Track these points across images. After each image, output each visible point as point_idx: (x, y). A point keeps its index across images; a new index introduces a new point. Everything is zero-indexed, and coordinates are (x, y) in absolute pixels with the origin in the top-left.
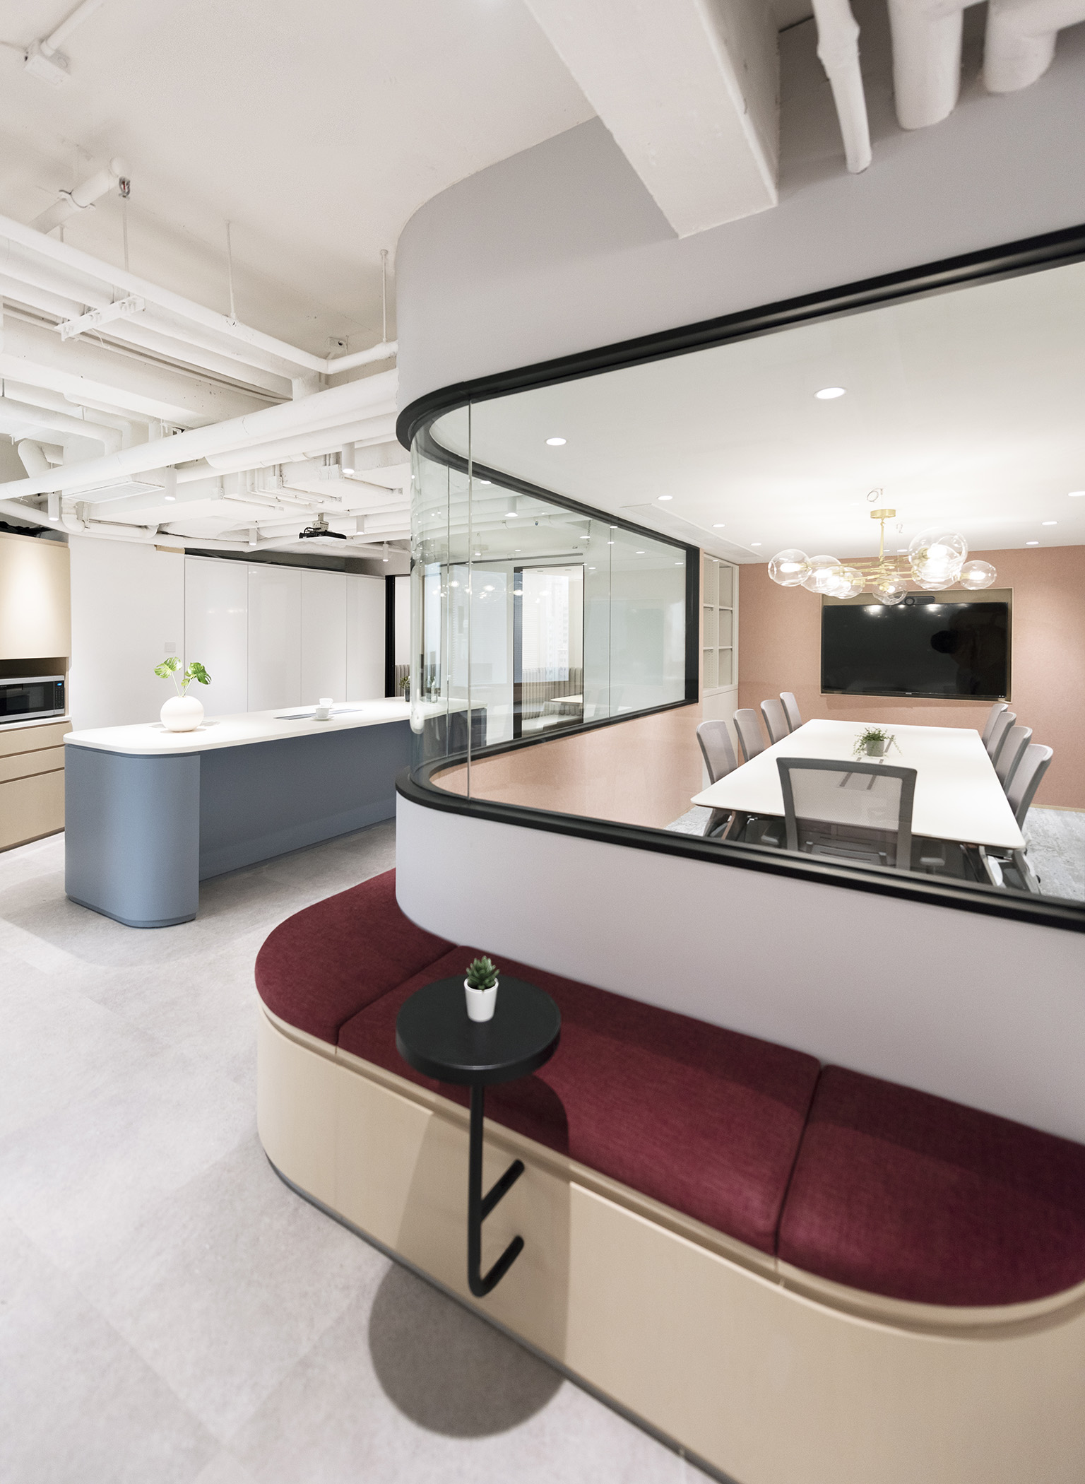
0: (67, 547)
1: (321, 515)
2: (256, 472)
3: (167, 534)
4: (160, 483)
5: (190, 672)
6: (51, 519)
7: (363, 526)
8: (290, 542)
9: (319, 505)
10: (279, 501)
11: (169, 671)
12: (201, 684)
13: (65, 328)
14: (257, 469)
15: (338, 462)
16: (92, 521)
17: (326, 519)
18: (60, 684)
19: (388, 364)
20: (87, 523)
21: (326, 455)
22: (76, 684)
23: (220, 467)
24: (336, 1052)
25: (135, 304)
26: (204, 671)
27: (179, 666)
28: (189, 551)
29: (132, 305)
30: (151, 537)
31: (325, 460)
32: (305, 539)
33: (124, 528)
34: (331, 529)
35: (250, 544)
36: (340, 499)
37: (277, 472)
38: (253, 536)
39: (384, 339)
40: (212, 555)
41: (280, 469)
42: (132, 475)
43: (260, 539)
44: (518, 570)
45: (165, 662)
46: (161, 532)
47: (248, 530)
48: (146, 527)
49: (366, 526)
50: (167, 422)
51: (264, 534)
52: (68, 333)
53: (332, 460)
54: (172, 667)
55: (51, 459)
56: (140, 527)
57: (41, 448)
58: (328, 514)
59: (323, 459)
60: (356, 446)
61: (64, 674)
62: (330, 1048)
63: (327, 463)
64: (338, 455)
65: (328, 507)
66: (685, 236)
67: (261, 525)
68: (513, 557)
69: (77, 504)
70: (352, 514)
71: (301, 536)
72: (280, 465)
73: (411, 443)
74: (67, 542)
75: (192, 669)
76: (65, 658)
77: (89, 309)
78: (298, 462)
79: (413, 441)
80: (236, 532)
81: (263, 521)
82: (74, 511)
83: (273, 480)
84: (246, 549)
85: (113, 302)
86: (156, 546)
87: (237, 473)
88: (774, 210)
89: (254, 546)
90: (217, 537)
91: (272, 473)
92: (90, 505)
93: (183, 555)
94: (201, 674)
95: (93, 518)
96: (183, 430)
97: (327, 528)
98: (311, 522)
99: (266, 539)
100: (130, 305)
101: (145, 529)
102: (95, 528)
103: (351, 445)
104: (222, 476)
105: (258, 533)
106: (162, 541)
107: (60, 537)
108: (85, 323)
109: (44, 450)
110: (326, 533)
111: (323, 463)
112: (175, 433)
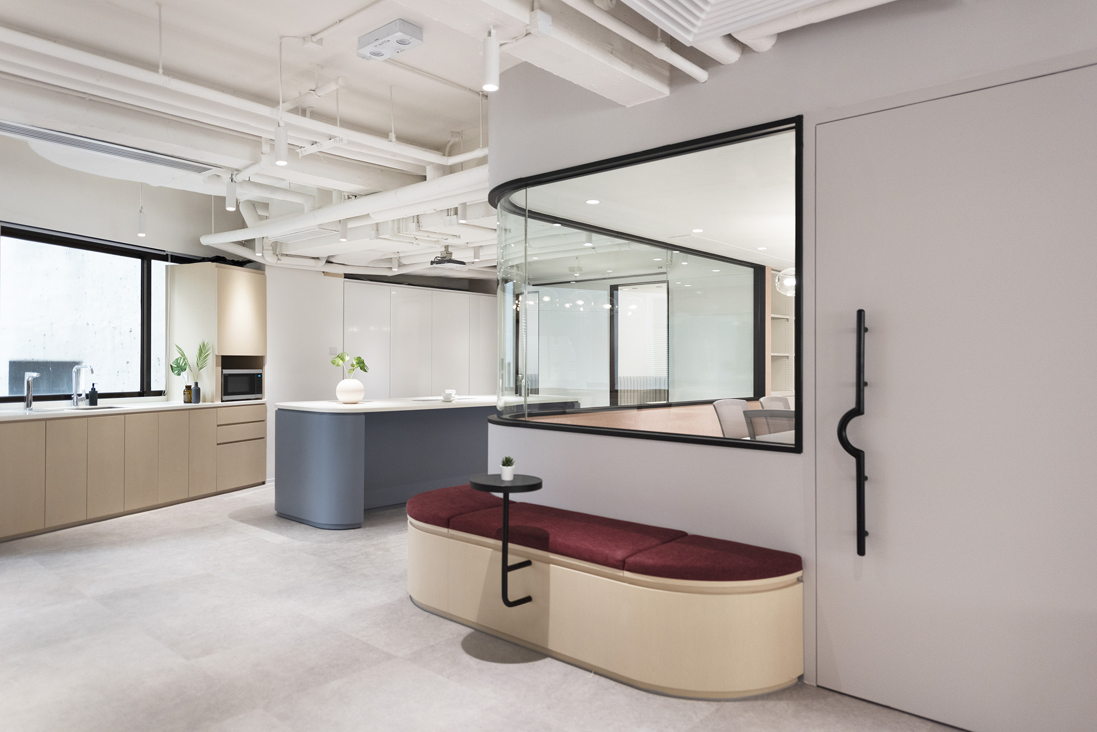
0: (264, 274)
1: (447, 247)
2: (401, 221)
3: (332, 263)
4: (335, 229)
5: (355, 363)
6: (257, 254)
7: (479, 254)
8: (423, 267)
9: (445, 241)
10: (417, 239)
11: (341, 362)
12: (362, 371)
13: (302, 151)
14: (402, 218)
15: (456, 214)
16: (283, 255)
17: (450, 250)
18: (259, 376)
19: (482, 161)
20: (279, 256)
21: (448, 209)
22: (270, 376)
23: (377, 219)
24: (448, 532)
25: (342, 140)
26: (363, 362)
27: (347, 358)
28: (348, 276)
29: (341, 141)
30: (321, 266)
31: (448, 212)
32: (435, 265)
33: (304, 259)
34: (454, 257)
35: (393, 270)
36: (459, 237)
37: (416, 220)
38: (395, 263)
39: (481, 146)
40: (362, 278)
41: (417, 219)
42: (318, 225)
43: (400, 265)
44: (614, 289)
45: (338, 356)
46: (328, 262)
47: (391, 259)
48: (318, 258)
49: (481, 254)
50: (346, 192)
51: (404, 261)
52: (302, 154)
53: (452, 212)
54: (343, 359)
55: (260, 213)
56: (313, 258)
57: (254, 205)
58: (452, 246)
59: (446, 211)
60: (467, 204)
61: (262, 368)
62: (444, 530)
63: (449, 214)
64: (456, 209)
65: (451, 241)
66: (629, 106)
67: (401, 255)
68: (607, 277)
69: (273, 243)
70: (470, 246)
71: (432, 263)
72: (418, 215)
73: (497, 205)
74: (264, 270)
75: (356, 361)
76: (263, 357)
77: (316, 142)
78: (430, 214)
79: (499, 204)
80: (382, 260)
81: (403, 252)
82: (271, 248)
83: (413, 226)
84: (389, 273)
85: (330, 139)
86: (323, 272)
87: (388, 221)
88: (668, 97)
89: (396, 271)
90: (368, 264)
91: (412, 221)
92: (281, 243)
93: (343, 279)
94: (362, 365)
95: (283, 253)
96: (356, 196)
97: (451, 256)
98: (437, 252)
99: (405, 265)
100: (339, 141)
101: (318, 260)
102: (285, 260)
103: (464, 204)
104: (377, 223)
105: (399, 261)
106: (330, 269)
107: (259, 267)
108: (314, 149)
109: (256, 206)
110: (451, 261)
111: (446, 214)
112: (349, 198)
